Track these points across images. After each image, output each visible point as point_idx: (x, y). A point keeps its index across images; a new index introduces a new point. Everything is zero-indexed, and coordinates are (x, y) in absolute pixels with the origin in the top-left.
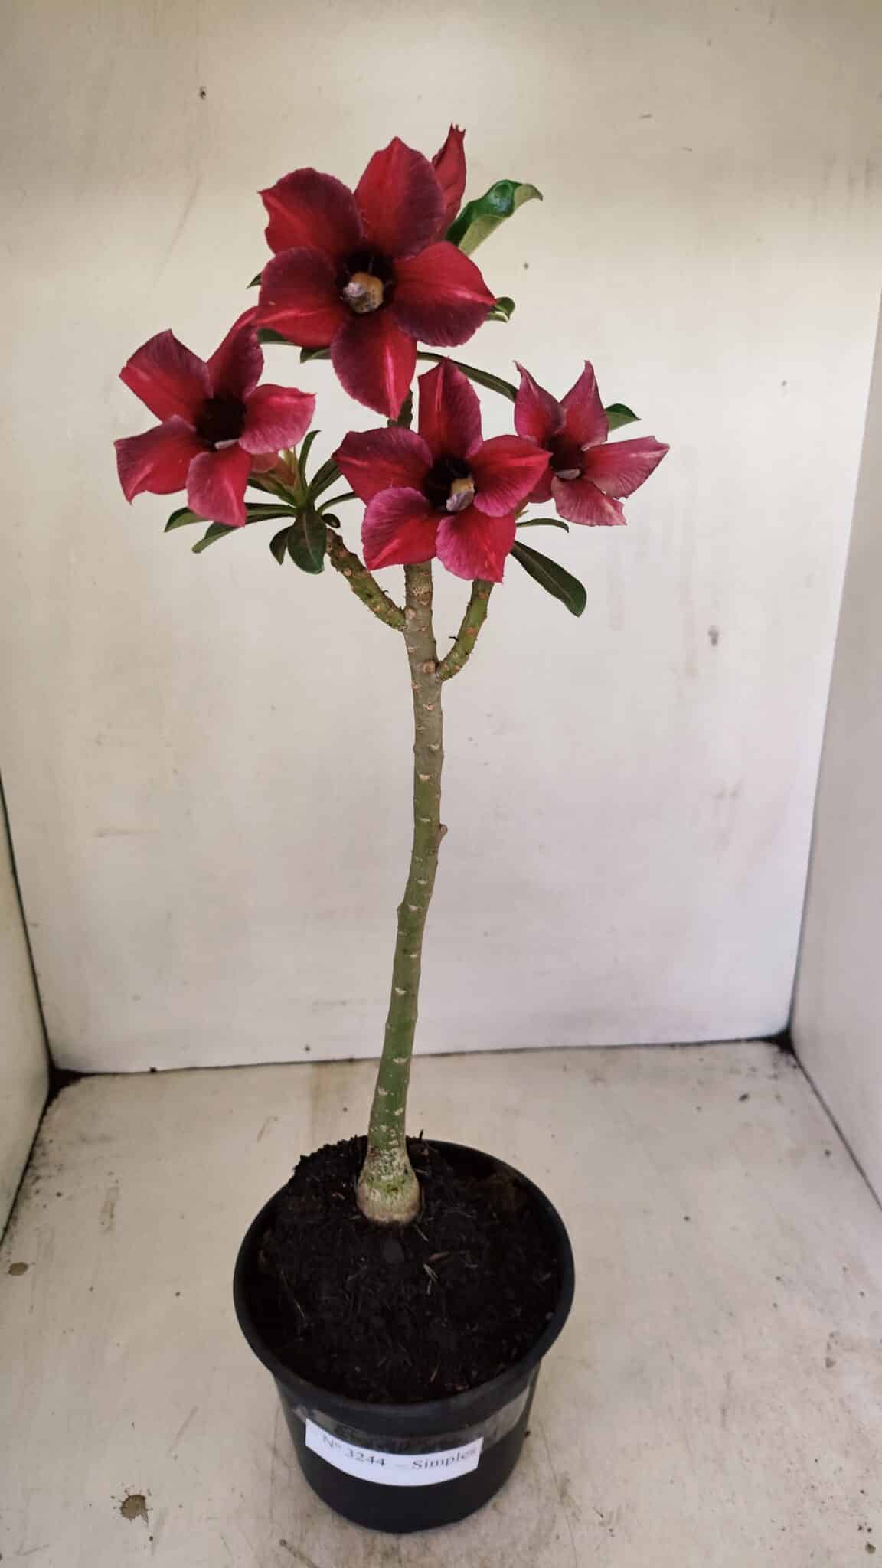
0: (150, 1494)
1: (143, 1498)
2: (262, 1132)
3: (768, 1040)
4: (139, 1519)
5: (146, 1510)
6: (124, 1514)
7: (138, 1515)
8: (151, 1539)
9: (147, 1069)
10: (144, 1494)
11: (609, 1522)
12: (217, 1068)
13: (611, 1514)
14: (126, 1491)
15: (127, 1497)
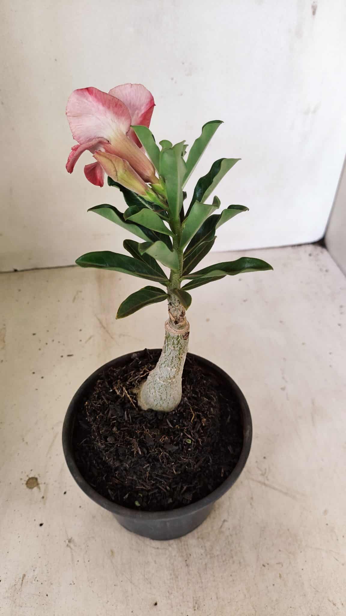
0: (40, 476)
1: (36, 479)
2: (75, 299)
3: (314, 243)
4: (35, 489)
5: (38, 484)
6: (28, 487)
7: (35, 486)
8: (43, 497)
9: (12, 270)
10: (37, 476)
11: (265, 473)
12: (48, 268)
13: (266, 469)
14: (27, 476)
15: (27, 478)
